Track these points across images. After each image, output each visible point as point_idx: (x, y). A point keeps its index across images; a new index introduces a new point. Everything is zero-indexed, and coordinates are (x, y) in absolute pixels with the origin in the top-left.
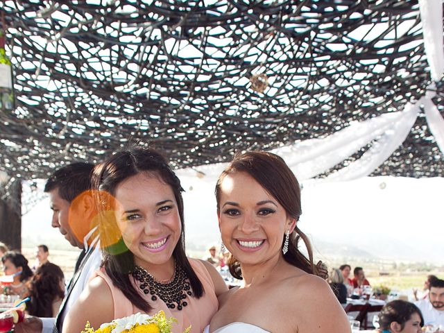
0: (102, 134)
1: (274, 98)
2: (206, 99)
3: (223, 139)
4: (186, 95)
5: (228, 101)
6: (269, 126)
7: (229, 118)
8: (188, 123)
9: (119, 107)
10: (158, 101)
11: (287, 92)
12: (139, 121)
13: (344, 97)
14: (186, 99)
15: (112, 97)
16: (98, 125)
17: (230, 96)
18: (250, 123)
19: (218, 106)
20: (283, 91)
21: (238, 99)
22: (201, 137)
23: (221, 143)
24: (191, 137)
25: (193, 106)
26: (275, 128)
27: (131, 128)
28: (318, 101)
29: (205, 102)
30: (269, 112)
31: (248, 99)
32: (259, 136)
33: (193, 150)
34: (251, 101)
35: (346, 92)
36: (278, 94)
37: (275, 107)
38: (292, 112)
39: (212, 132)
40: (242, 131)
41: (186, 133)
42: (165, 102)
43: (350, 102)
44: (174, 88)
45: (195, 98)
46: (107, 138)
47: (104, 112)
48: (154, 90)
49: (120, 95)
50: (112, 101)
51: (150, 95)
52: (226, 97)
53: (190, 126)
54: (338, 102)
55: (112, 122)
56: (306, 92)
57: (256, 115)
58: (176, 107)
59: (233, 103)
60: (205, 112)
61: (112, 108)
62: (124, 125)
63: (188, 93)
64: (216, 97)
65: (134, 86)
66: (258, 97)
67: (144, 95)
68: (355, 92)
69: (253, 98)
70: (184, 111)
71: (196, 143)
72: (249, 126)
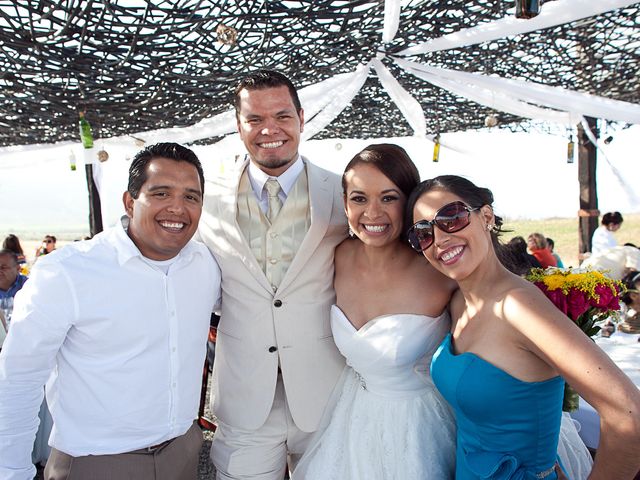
0: (16, 95)
1: (226, 55)
2: (149, 55)
3: (167, 101)
4: (126, 51)
5: (175, 58)
6: (219, 86)
7: (176, 76)
8: (127, 82)
9: (40, 62)
10: (91, 56)
11: (241, 49)
12: (66, 80)
13: (298, 54)
14: (126, 55)
15: (30, 50)
16: (11, 84)
17: (178, 52)
18: (199, 83)
19: (163, 63)
20: (237, 48)
21: (186, 55)
22: (143, 99)
23: (166, 105)
24: (131, 98)
25: (134, 62)
26: (226, 88)
27: (57, 87)
28: (272, 59)
29: (147, 58)
30: (220, 71)
31: (197, 56)
32: (207, 97)
33: (132, 114)
34: (202, 58)
35: (301, 51)
36: (231, 51)
37: (229, 64)
38: (246, 70)
39: (155, 94)
40: (190, 92)
41: (124, 93)
42: (100, 58)
43: (304, 62)
44: (112, 42)
45: (136, 54)
46: (23, 99)
47: (19, 67)
48: (86, 43)
49: (41, 46)
50: (32, 54)
51: (82, 49)
52: (173, 54)
53: (129, 87)
54: (292, 61)
55: (30, 80)
56: (262, 50)
57: (207, 73)
58: (113, 63)
59: (181, 60)
60: (148, 71)
61: (30, 62)
62: (45, 84)
63: (129, 48)
64: (161, 54)
65: (59, 38)
66: (209, 53)
67: (74, 49)
68: (310, 52)
69: (202, 55)
70: (123, 68)
71: (136, 105)
72: (197, 86)
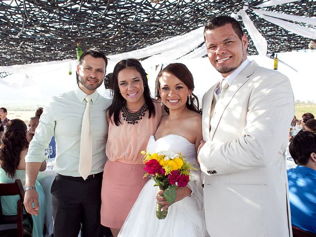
0: (46, 35)
1: (158, 10)
2: (116, 11)
3: (123, 37)
4: (104, 9)
5: (129, 13)
6: (152, 28)
7: (129, 23)
8: (102, 27)
9: (59, 17)
10: (85, 13)
11: (166, 6)
12: (71, 26)
13: (198, 10)
14: (103, 11)
15: (54, 11)
16: (43, 29)
17: (131, 9)
18: (142, 26)
19: (122, 16)
20: (164, 6)
21: (136, 11)
22: (110, 35)
23: (122, 39)
24: (104, 35)
25: (107, 15)
26: (156, 29)
27: (66, 30)
28: (183, 12)
29: (114, 13)
30: (154, 19)
31: (141, 11)
32: (145, 34)
33: (104, 44)
34: (144, 12)
35: (200, 7)
36: (160, 7)
37: (159, 15)
38: (168, 18)
39: (117, 33)
40: (136, 31)
41: (101, 33)
42: (90, 13)
43: (201, 13)
44: (96, 5)
45: (109, 10)
46: (49, 37)
47: (48, 20)
48: (83, 6)
49: (60, 8)
50: (55, 13)
51: (81, 9)
52: (128, 10)
53: (103, 29)
54: (194, 12)
55: (53, 27)
56: (178, 7)
57: (146, 20)
58: (96, 17)
59: (133, 14)
60: (114, 20)
61: (54, 17)
62: (61, 29)
63: (105, 7)
64: (122, 10)
65: (69, 4)
66: (149, 9)
67: (77, 9)
68: (205, 7)
69: (144, 10)
70: (102, 19)
71: (107, 39)
